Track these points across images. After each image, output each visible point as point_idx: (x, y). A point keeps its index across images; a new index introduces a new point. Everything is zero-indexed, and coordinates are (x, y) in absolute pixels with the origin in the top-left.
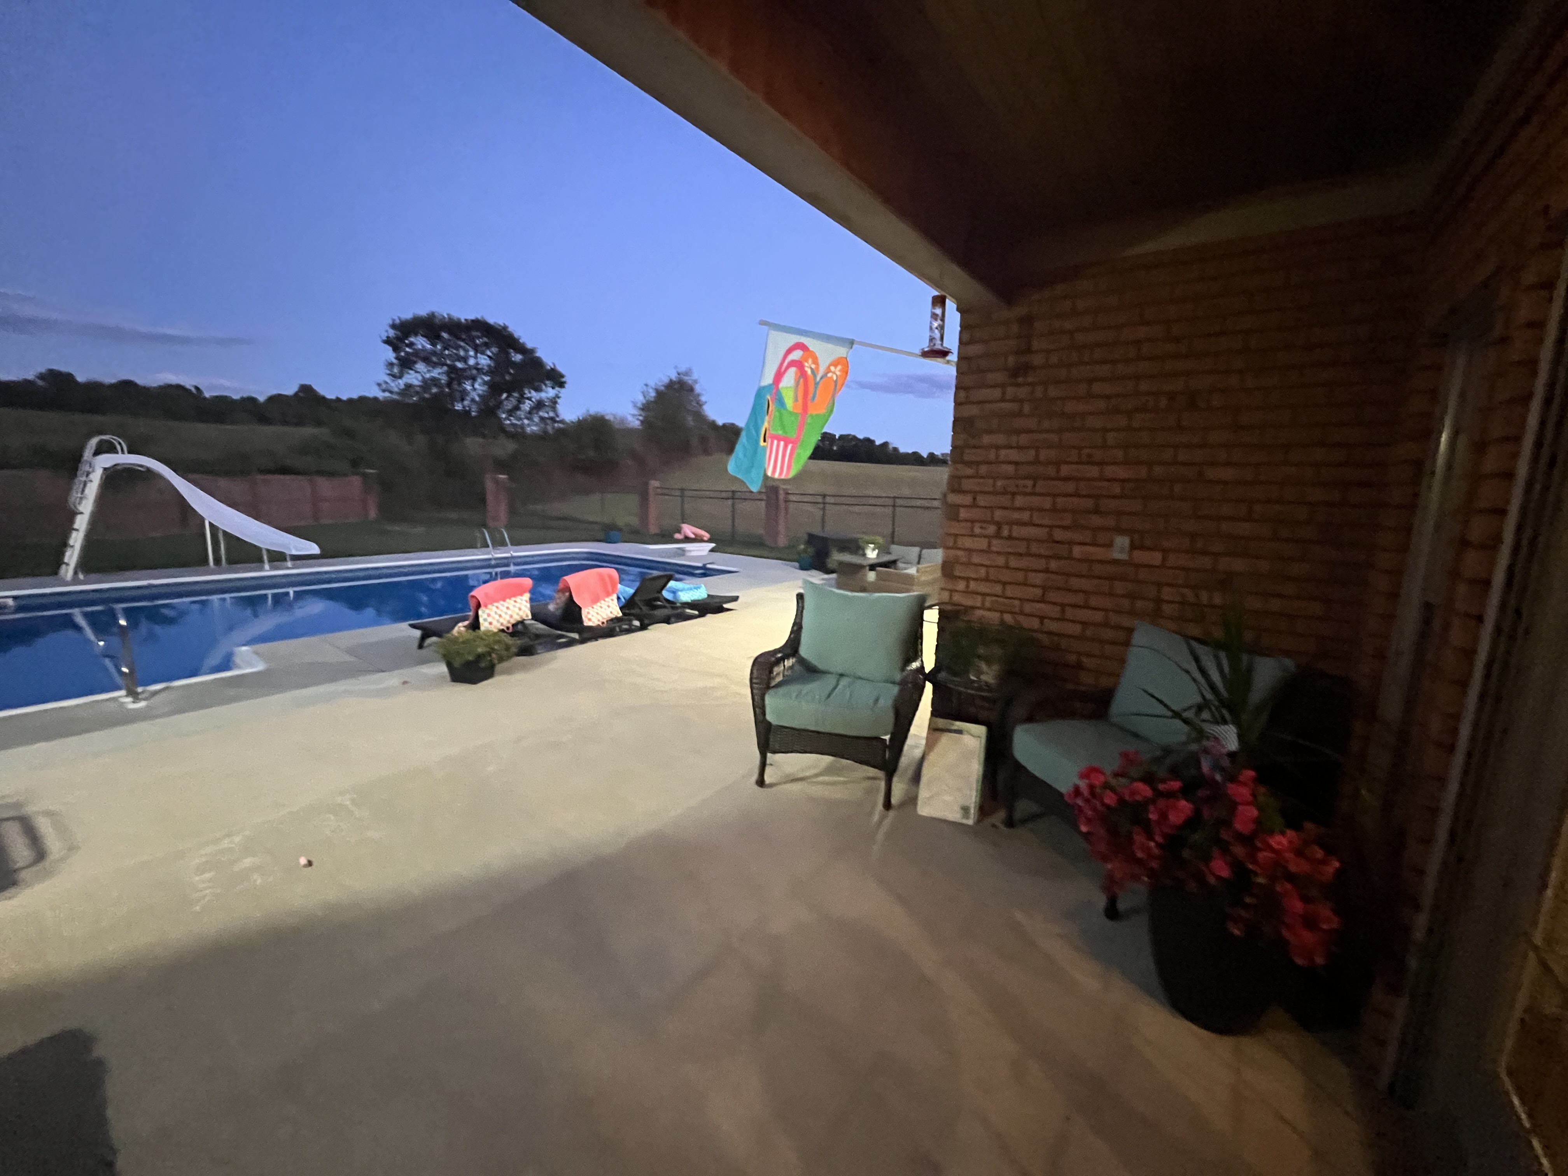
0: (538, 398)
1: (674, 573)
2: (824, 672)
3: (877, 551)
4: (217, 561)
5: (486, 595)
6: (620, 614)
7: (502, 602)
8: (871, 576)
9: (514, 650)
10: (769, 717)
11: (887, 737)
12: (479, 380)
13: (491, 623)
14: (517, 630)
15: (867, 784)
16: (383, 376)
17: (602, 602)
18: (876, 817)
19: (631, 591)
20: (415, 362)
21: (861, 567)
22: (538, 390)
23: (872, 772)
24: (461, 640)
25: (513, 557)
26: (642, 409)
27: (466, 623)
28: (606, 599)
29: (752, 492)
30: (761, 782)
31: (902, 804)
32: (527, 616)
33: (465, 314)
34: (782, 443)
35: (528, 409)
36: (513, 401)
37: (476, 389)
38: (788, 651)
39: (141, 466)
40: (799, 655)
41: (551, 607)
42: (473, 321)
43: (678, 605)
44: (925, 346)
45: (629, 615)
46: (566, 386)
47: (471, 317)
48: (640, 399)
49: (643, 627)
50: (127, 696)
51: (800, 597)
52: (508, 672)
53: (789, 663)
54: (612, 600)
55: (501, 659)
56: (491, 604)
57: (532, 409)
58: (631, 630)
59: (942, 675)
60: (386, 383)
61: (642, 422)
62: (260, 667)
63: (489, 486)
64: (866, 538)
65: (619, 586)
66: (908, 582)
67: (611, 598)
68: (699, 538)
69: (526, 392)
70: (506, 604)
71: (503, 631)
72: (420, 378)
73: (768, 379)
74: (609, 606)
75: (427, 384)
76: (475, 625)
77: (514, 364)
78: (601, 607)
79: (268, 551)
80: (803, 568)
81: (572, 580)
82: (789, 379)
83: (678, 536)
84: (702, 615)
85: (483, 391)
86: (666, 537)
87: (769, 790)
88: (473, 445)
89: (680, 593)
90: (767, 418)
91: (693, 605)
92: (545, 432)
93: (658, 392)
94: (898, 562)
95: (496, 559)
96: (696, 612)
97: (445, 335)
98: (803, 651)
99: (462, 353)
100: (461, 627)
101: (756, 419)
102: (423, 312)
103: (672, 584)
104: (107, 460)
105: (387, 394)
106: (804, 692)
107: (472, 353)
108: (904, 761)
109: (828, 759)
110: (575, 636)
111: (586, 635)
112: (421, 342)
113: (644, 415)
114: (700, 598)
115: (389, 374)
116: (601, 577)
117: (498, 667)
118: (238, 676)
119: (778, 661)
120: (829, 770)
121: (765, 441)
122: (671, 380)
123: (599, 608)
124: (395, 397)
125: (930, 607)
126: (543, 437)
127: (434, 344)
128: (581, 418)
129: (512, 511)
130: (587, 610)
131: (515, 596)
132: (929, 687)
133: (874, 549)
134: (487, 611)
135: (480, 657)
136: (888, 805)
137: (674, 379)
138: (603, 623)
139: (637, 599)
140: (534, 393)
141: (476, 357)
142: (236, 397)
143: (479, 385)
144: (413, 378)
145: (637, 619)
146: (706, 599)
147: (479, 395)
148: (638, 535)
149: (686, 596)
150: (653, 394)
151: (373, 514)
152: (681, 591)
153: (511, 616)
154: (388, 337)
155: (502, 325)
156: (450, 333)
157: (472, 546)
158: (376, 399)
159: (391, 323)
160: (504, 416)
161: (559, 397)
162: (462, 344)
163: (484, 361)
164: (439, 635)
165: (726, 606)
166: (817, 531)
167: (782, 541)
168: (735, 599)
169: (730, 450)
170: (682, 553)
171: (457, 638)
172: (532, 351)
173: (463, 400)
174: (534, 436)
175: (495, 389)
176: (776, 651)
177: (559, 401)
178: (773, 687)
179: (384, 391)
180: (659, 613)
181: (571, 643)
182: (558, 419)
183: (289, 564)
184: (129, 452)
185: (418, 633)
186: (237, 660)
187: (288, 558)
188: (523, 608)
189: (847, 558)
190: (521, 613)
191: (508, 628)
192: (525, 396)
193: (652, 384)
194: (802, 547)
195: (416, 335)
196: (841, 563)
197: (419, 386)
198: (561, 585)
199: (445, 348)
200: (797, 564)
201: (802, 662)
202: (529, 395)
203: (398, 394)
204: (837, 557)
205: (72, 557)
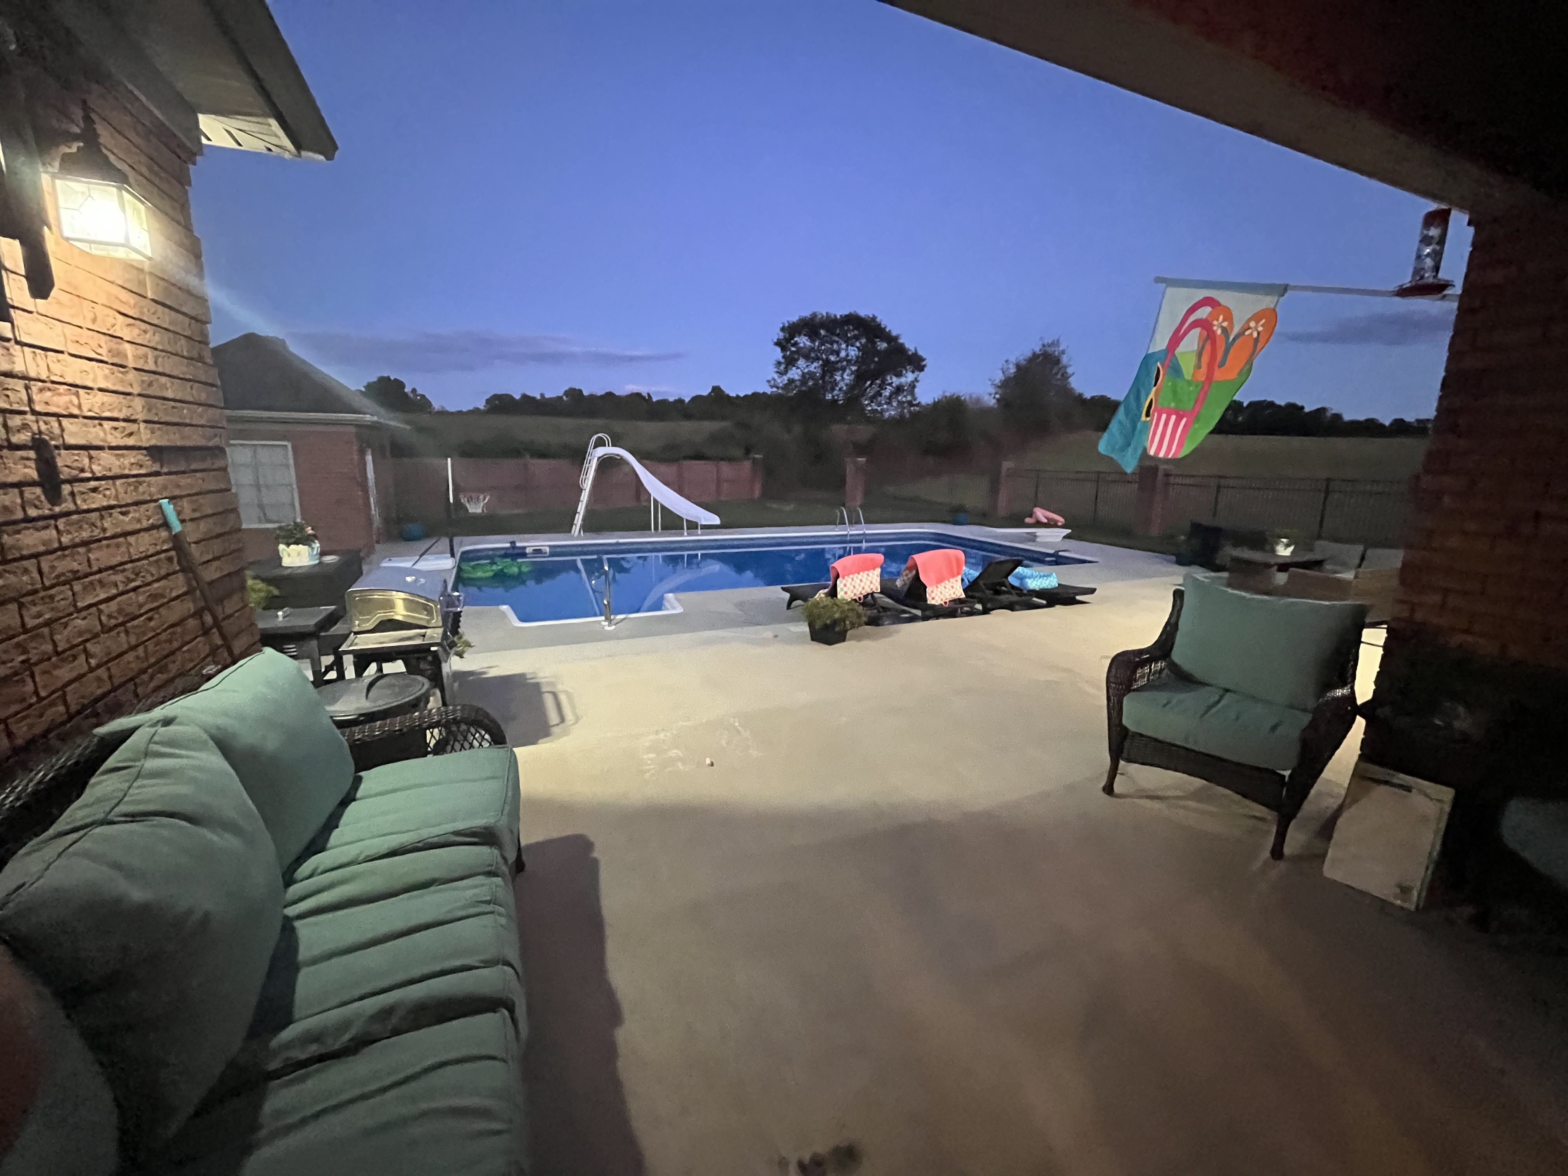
0: (898, 383)
1: (1023, 558)
2: (1204, 684)
3: (1292, 548)
4: (656, 528)
5: (844, 567)
6: (964, 596)
7: (856, 575)
8: (1281, 578)
9: (864, 619)
10: (1125, 722)
11: (1287, 773)
12: (848, 371)
13: (846, 593)
14: (867, 601)
15: (1252, 822)
16: (772, 373)
17: (947, 582)
18: (1257, 865)
19: (977, 574)
20: (797, 360)
21: (1268, 566)
22: (899, 375)
23: (1259, 810)
24: (822, 605)
25: (864, 534)
26: (998, 387)
27: (826, 590)
28: (951, 580)
29: (1126, 474)
30: (1109, 789)
31: (1298, 859)
32: (877, 589)
33: (839, 312)
34: (1173, 417)
35: (888, 394)
36: (875, 388)
37: (845, 379)
38: (1158, 653)
39: (618, 455)
40: (1171, 659)
41: (899, 583)
42: (846, 316)
43: (1025, 592)
44: (1406, 280)
45: (973, 597)
46: (926, 369)
47: (846, 312)
48: (999, 377)
49: (986, 611)
50: (605, 621)
51: (1178, 595)
52: (859, 638)
53: (1157, 666)
54: (957, 581)
55: (853, 626)
56: (848, 575)
57: (892, 394)
58: (972, 613)
59: (1384, 712)
60: (774, 379)
61: (998, 400)
62: (679, 610)
63: (850, 469)
64: (1278, 530)
65: (964, 568)
66: (1340, 588)
67: (955, 578)
68: (1052, 523)
69: (888, 378)
70: (860, 577)
71: (855, 600)
72: (800, 373)
73: (1161, 343)
74: (952, 587)
75: (805, 377)
76: (833, 593)
77: (878, 353)
78: (945, 588)
79: (687, 520)
80: (1180, 562)
81: (920, 558)
82: (1191, 342)
83: (1028, 520)
84: (1050, 605)
85: (850, 381)
86: (1017, 521)
87: (1117, 800)
88: (838, 431)
89: (1027, 580)
90: (1154, 389)
91: (1040, 594)
92: (902, 415)
93: (1018, 366)
94: (1324, 563)
95: (852, 535)
96: (1044, 602)
97: (823, 332)
98: (1177, 656)
99: (835, 346)
100: (822, 593)
101: (1138, 391)
102: (806, 313)
103: (1019, 569)
104: (601, 451)
105: (775, 389)
106: (1174, 701)
107: (844, 346)
108: (1308, 807)
109: (1198, 782)
110: (918, 613)
111: (928, 613)
112: (803, 341)
113: (1000, 392)
114: (1049, 587)
115: (777, 372)
116: (948, 558)
117: (849, 633)
118: (667, 616)
119: (1143, 664)
120: (1196, 795)
121: (1148, 415)
122: (1034, 354)
123: (943, 588)
124: (780, 391)
125: (1374, 625)
126: (899, 422)
127: (813, 341)
128: (936, 400)
129: (867, 493)
130: (931, 589)
131: (868, 570)
132: (1360, 723)
133: (1287, 546)
134: (844, 582)
135: (835, 622)
136: (1277, 853)
137: (1038, 352)
138: (946, 603)
139: (981, 583)
140: (894, 379)
141: (847, 350)
142: (671, 399)
143: (848, 376)
144: (794, 374)
145: (979, 602)
146: (1055, 588)
147: (847, 385)
148: (984, 518)
149: (1034, 584)
150: (1013, 370)
151: (757, 493)
152: (1029, 578)
153: (863, 588)
154: (778, 339)
155: (871, 316)
156: (827, 331)
157: (832, 523)
158: (764, 393)
159: (781, 326)
160: (866, 402)
161: (918, 381)
162: (836, 339)
163: (853, 352)
164: (805, 600)
165: (1078, 598)
166: (1206, 520)
167: (1155, 531)
168: (1092, 591)
169: (1103, 427)
170: (1033, 538)
171: (818, 603)
172: (896, 338)
173: (833, 390)
174: (892, 421)
175: (860, 377)
176: (1141, 652)
177: (917, 384)
178: (1134, 690)
179: (772, 387)
180: (1004, 598)
181: (913, 619)
182: (915, 403)
183: (699, 532)
184: (613, 446)
185: (787, 596)
186: (666, 603)
187: (699, 528)
188: (874, 582)
189: (1246, 553)
190: (872, 586)
191: (860, 598)
192: (887, 382)
193: (1013, 359)
194: (1183, 537)
195: (800, 334)
196: (1236, 560)
197: (799, 380)
198: (910, 563)
199: (822, 344)
200: (1174, 558)
201: (1174, 667)
202: (890, 381)
203: (782, 388)
204: (1230, 552)
205: (579, 519)
